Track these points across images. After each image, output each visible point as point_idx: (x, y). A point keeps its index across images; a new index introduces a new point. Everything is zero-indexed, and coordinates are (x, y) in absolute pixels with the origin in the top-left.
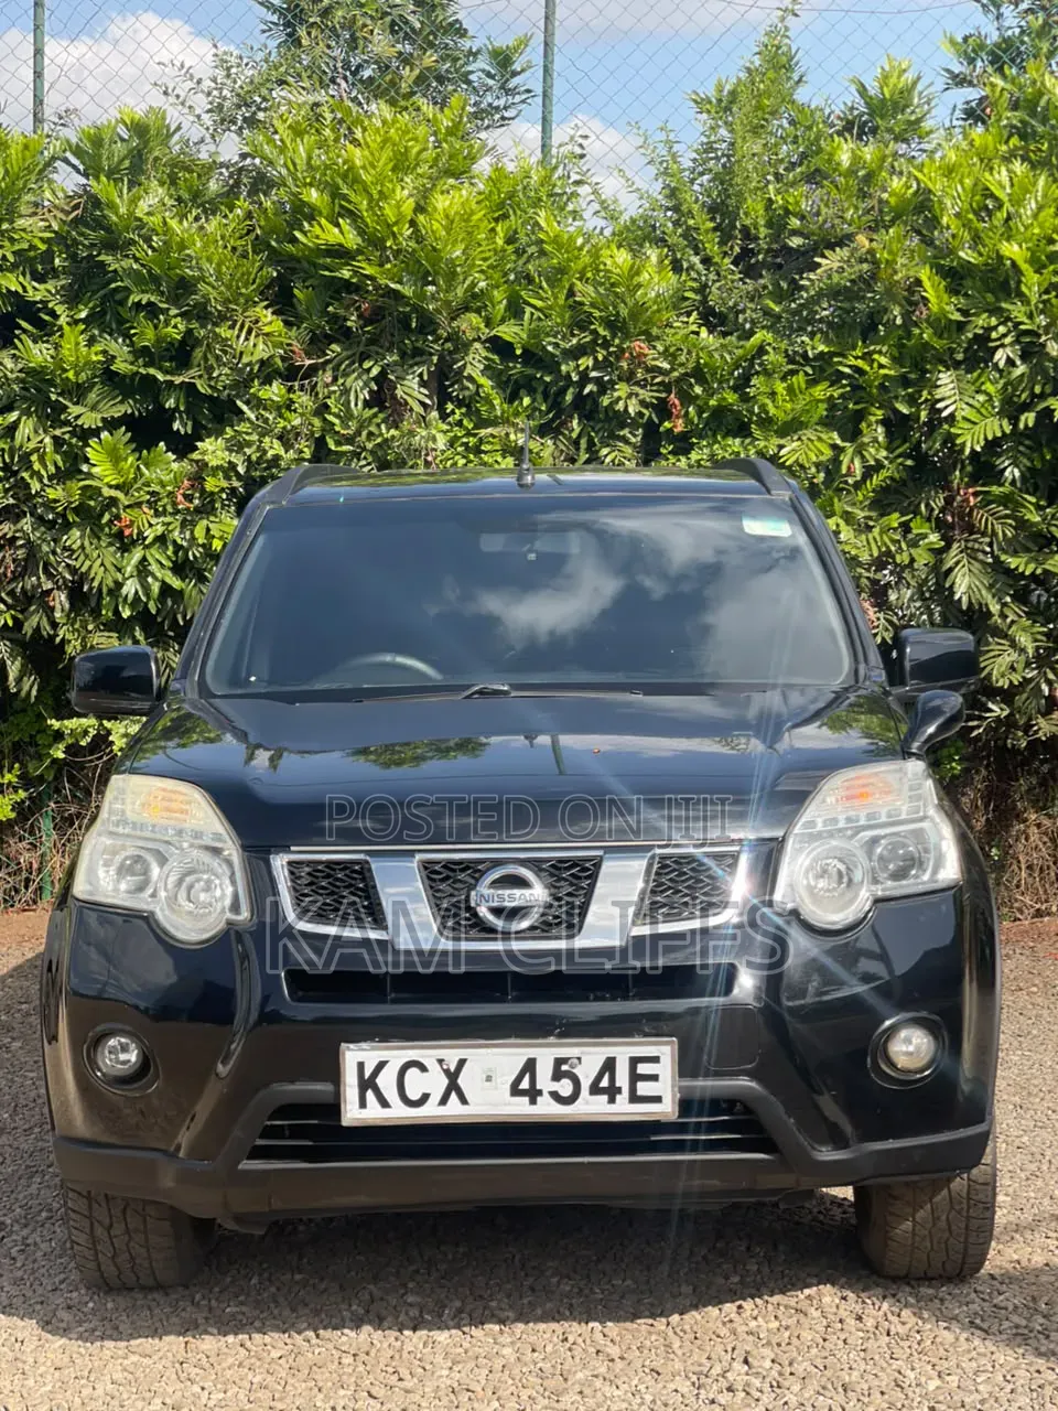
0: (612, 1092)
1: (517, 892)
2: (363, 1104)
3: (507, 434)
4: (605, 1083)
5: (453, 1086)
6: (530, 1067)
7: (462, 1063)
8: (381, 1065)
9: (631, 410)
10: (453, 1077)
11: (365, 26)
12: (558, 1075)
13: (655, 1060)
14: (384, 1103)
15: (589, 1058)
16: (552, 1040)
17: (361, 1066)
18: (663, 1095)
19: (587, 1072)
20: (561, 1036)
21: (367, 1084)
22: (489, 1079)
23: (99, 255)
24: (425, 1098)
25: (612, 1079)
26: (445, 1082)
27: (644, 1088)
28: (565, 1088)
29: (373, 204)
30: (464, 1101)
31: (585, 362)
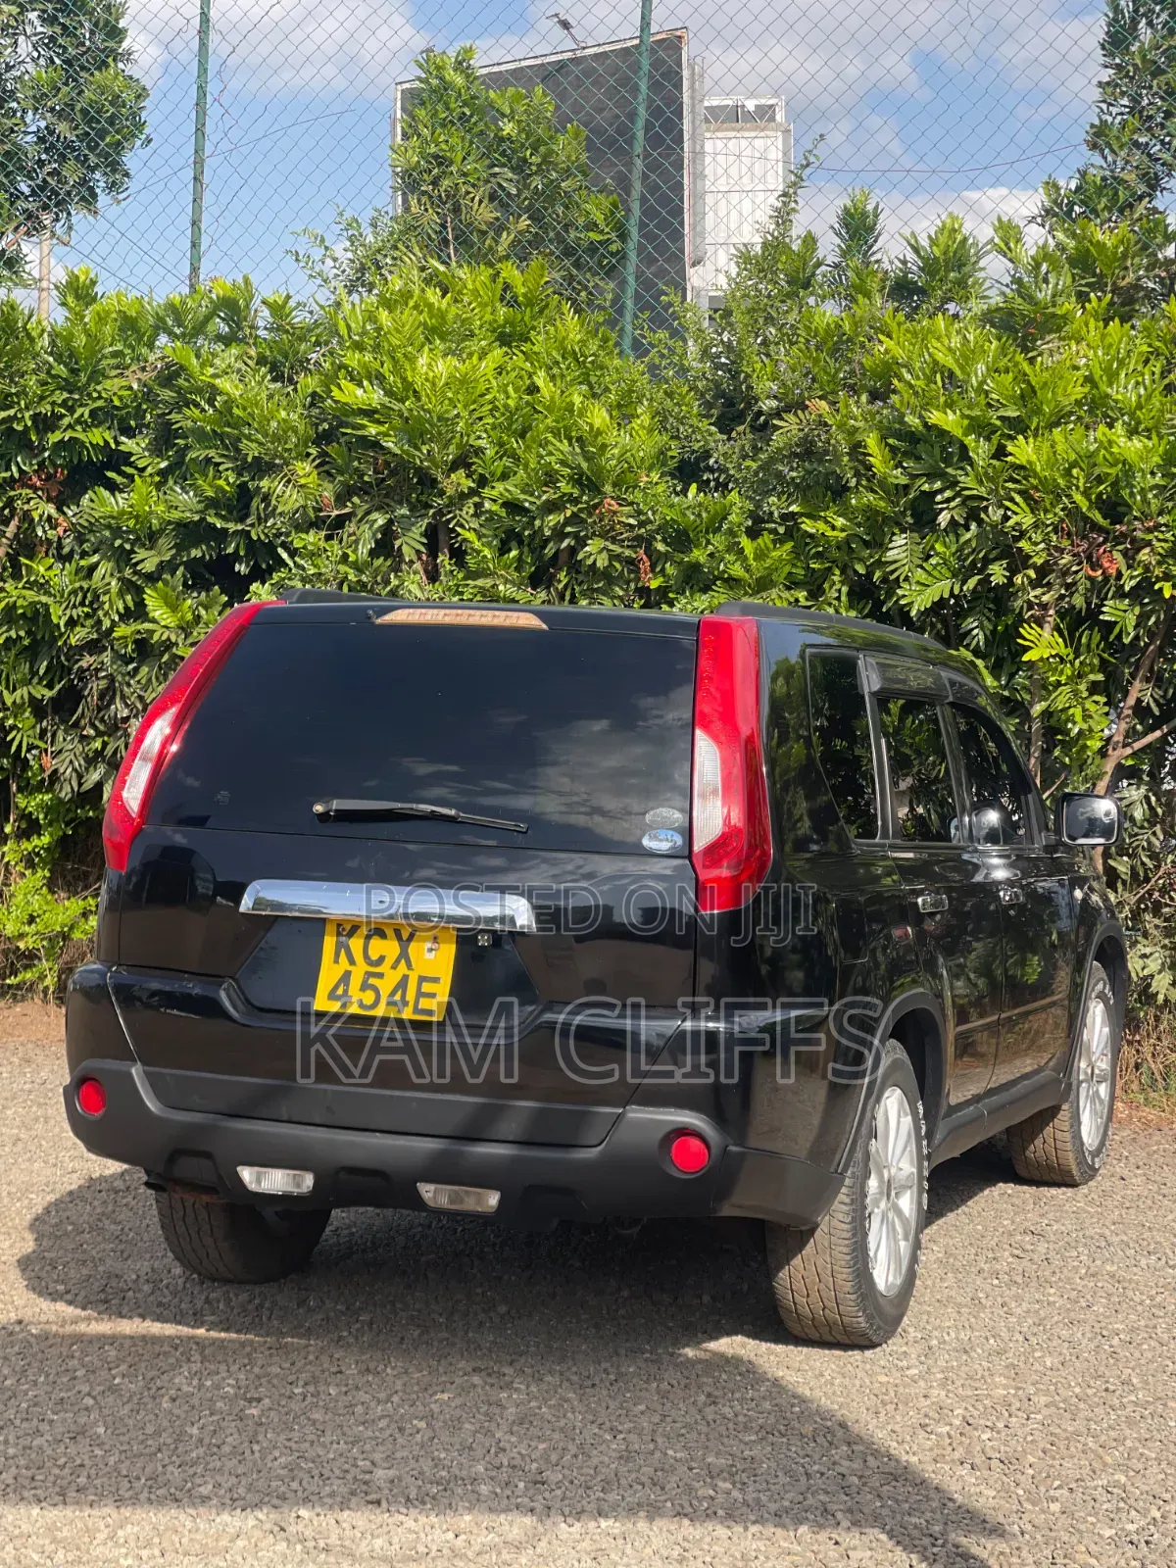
3: (494, 586)
9: (599, 564)
11: (468, 193)
23: (170, 413)
29: (397, 368)
31: (553, 519)
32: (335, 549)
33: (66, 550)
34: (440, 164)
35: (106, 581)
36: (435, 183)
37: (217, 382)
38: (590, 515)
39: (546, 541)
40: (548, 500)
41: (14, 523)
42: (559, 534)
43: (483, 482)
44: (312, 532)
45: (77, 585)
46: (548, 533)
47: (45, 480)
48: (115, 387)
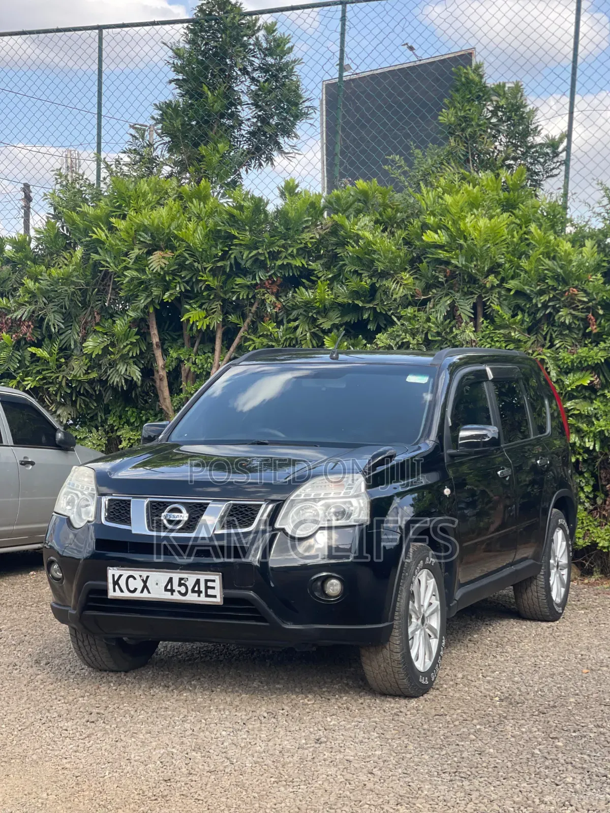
0: (199, 592)
1: (176, 514)
2: (114, 590)
3: (510, 333)
4: (196, 589)
5: (145, 586)
6: (171, 580)
7: (148, 577)
8: (121, 576)
9: (567, 322)
10: (145, 582)
12: (180, 585)
13: (214, 581)
14: (122, 591)
15: (191, 578)
16: (178, 571)
17: (113, 576)
18: (217, 596)
19: (190, 584)
20: (181, 569)
21: (116, 583)
22: (157, 584)
23: (335, 249)
24: (135, 590)
25: (199, 587)
26: (142, 584)
27: (210, 592)
28: (183, 589)
30: (149, 592)
31: (544, 298)
32: (422, 315)
33: (280, 319)
34: (466, 121)
35: (304, 334)
36: (463, 130)
37: (360, 232)
38: (562, 296)
39: (539, 309)
40: (540, 289)
41: (256, 305)
42: (545, 306)
43: (503, 280)
44: (409, 307)
45: (288, 336)
46: (540, 306)
47: (271, 284)
48: (309, 237)
